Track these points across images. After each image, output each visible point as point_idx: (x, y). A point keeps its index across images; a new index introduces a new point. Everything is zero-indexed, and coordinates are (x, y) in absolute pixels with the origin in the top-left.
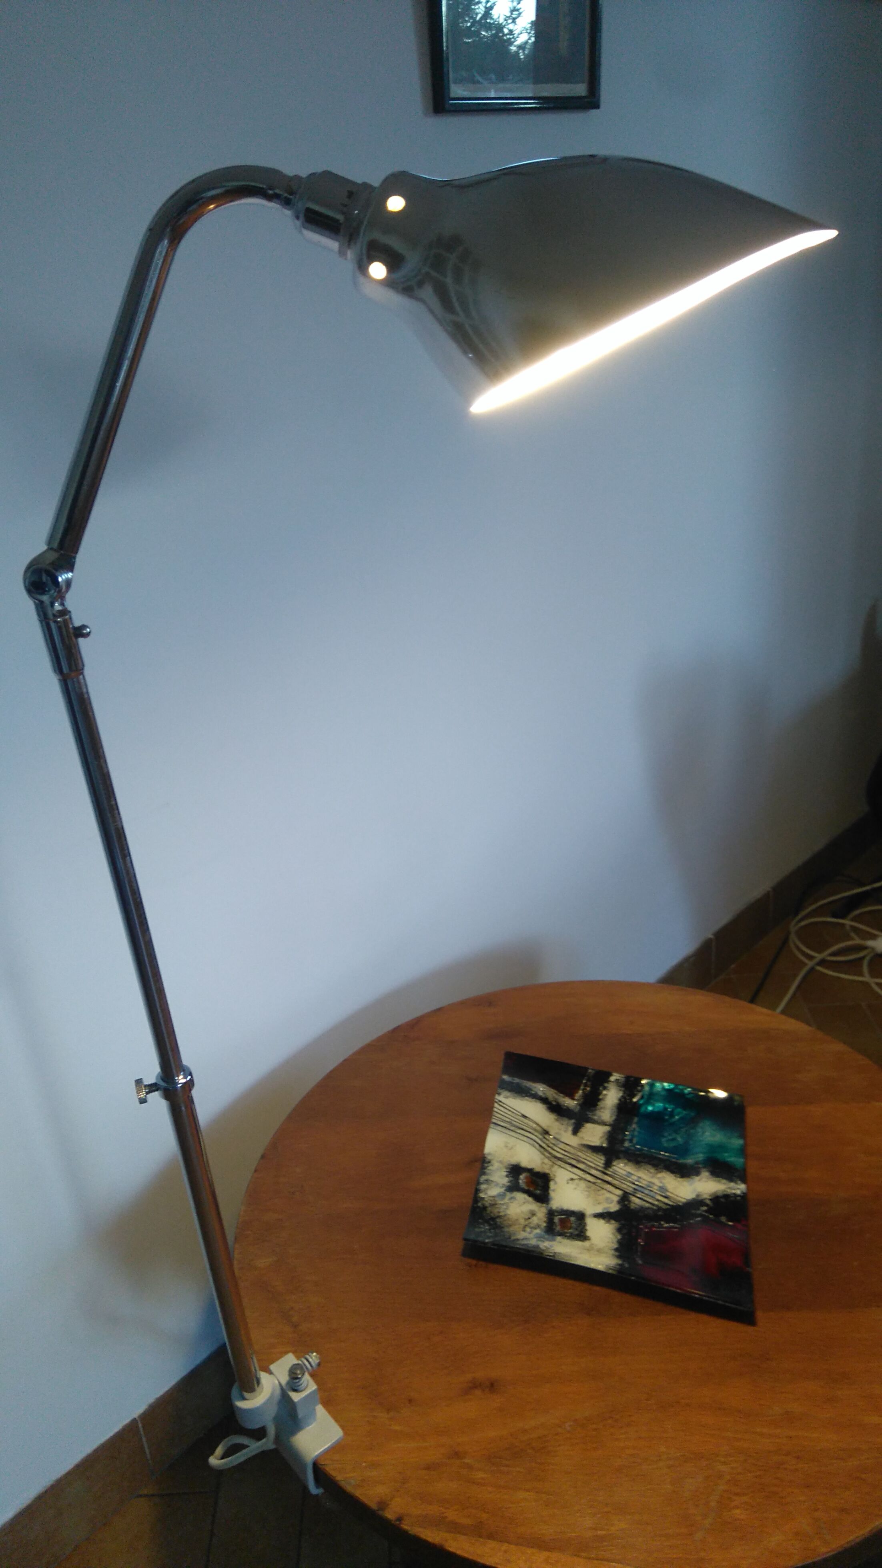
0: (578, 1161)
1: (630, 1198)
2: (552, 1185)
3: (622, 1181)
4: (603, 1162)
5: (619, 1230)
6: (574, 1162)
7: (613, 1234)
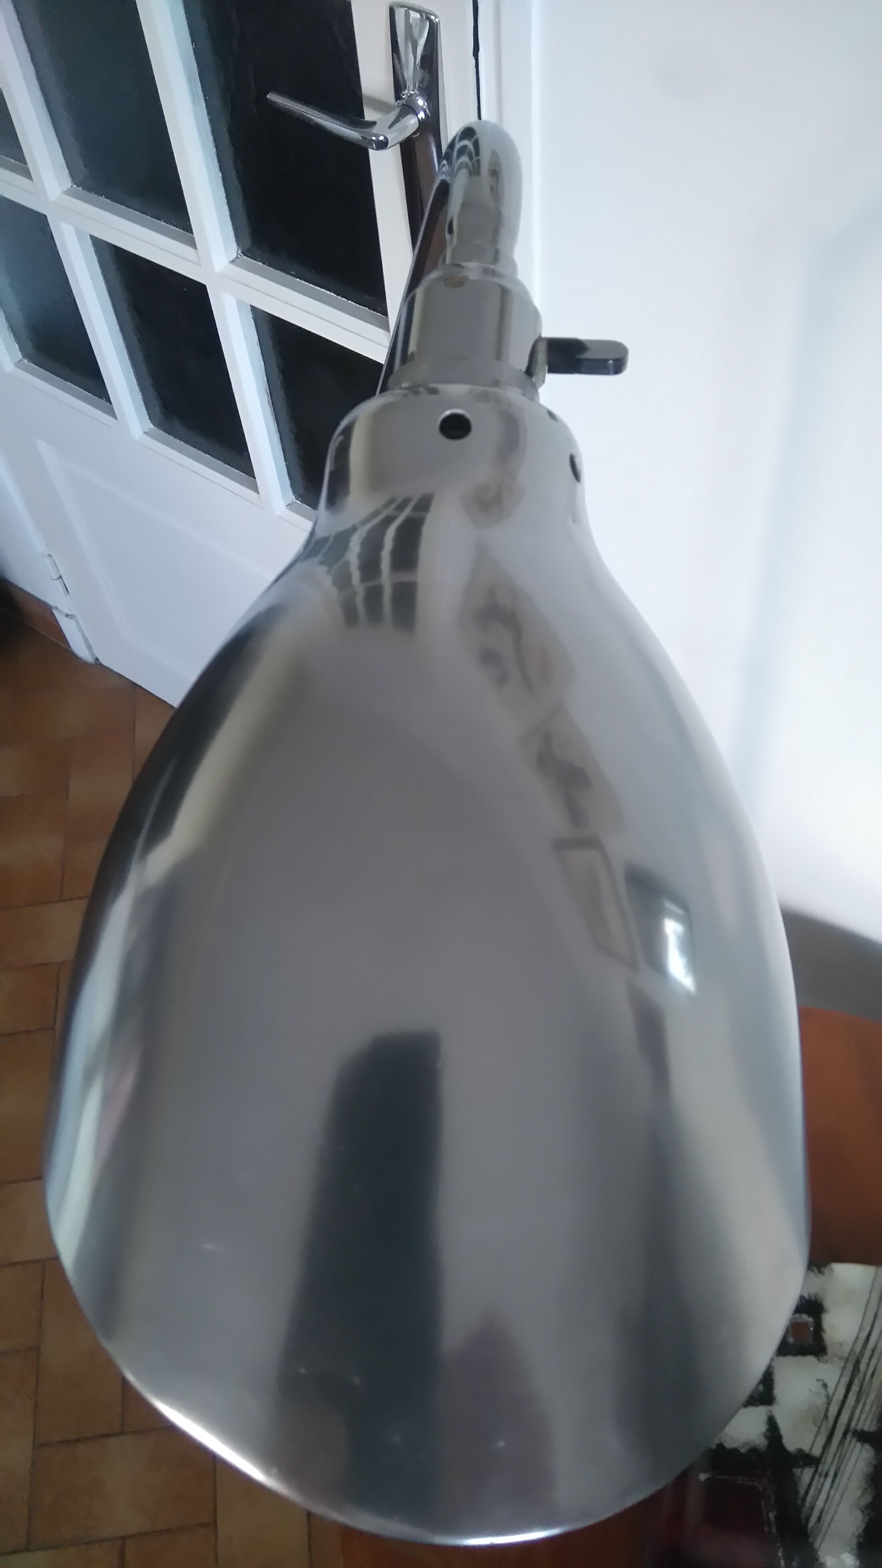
0: (859, 1394)
1: (811, 1467)
2: (811, 1359)
3: (838, 1455)
4: (866, 1428)
5: (754, 1450)
6: (855, 1388)
7: (745, 1444)
